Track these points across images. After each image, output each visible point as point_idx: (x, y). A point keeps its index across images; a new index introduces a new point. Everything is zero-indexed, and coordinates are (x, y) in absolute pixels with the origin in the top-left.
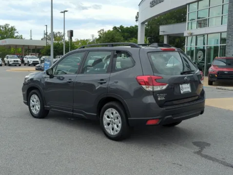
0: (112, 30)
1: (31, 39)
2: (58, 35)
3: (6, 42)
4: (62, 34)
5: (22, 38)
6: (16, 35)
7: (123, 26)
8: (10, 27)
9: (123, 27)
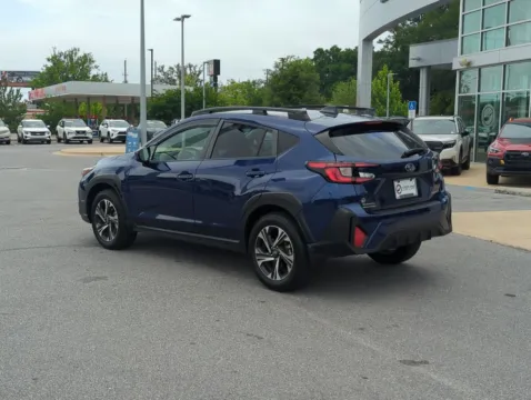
0: (312, 56)
1: (126, 82)
2: (188, 72)
3: (64, 88)
4: (197, 69)
5: (106, 81)
6: (94, 72)
7: (339, 47)
8: (80, 54)
9: (338, 50)
